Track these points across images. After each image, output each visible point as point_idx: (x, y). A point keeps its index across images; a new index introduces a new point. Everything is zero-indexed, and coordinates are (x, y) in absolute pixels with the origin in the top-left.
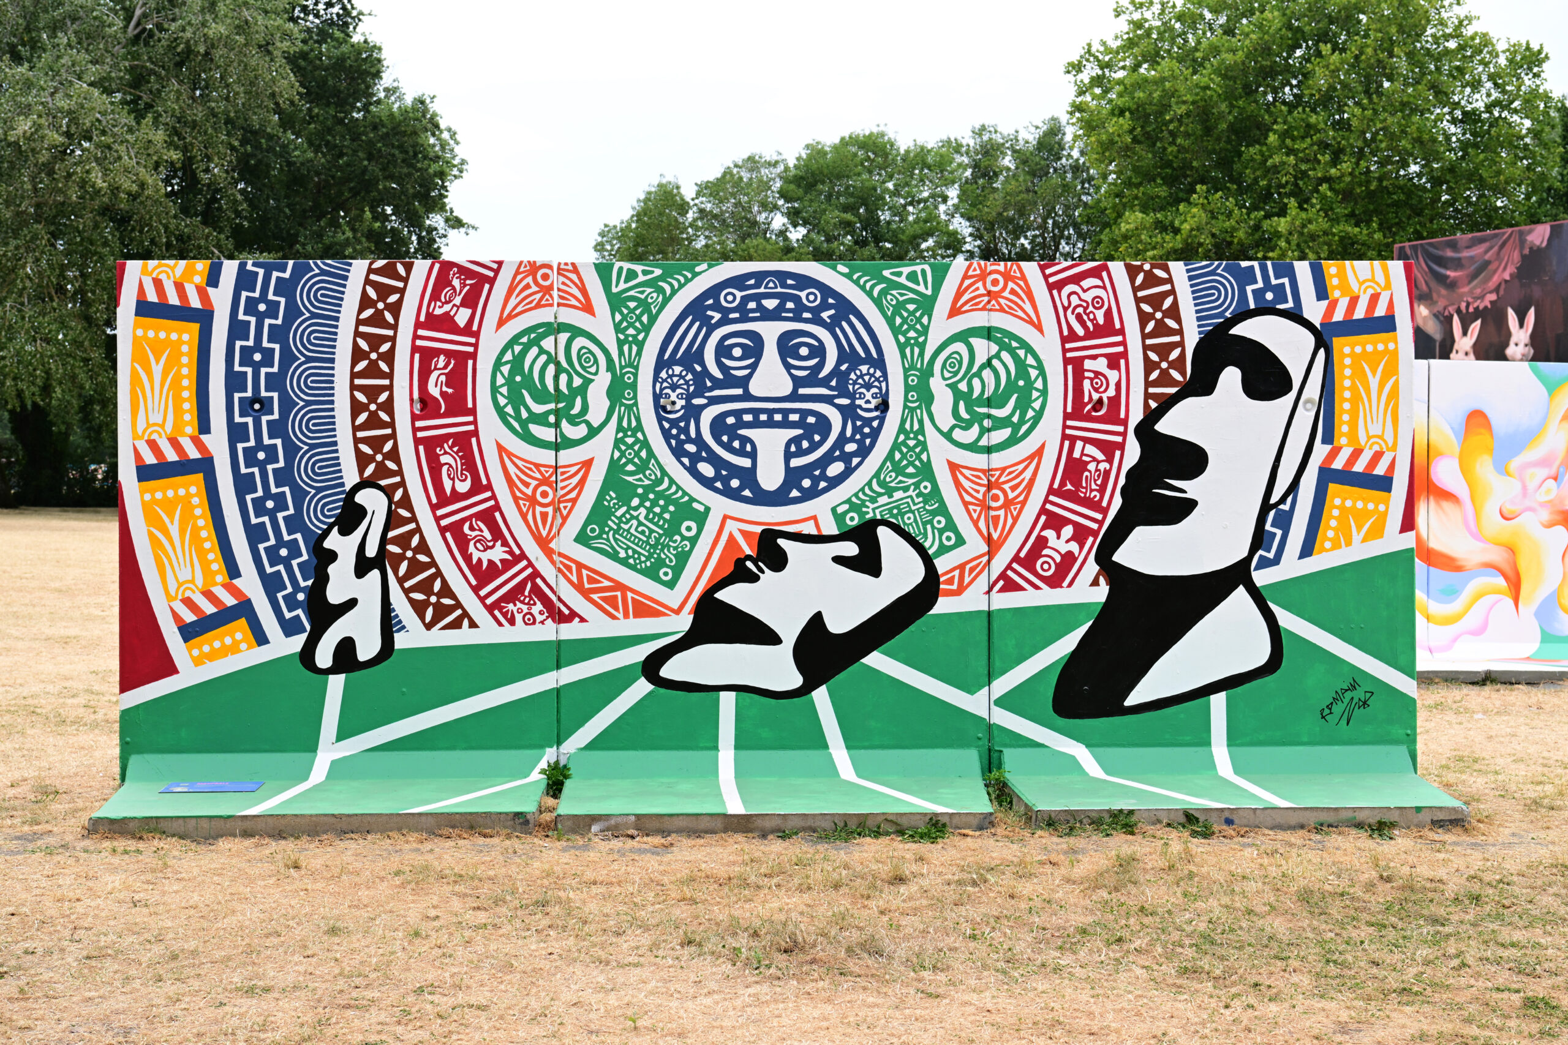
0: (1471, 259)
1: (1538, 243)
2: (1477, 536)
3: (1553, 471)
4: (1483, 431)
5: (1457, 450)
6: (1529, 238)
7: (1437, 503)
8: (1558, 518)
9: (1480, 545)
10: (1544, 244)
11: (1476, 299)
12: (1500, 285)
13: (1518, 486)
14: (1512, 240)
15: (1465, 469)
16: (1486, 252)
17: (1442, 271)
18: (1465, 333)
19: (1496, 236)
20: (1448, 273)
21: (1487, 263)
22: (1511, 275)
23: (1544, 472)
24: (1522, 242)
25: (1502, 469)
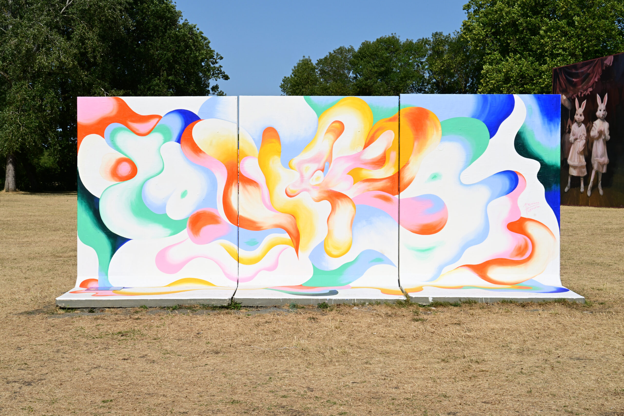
0: (582, 73)
1: (608, 64)
2: (271, 208)
3: (321, 165)
4: (274, 140)
5: (257, 153)
6: (605, 62)
7: (244, 187)
8: (325, 195)
9: (273, 213)
10: (611, 65)
11: (584, 91)
12: (594, 84)
13: (298, 175)
14: (598, 64)
15: (262, 165)
16: (588, 69)
17: (571, 79)
18: (580, 107)
19: (592, 62)
20: (573, 80)
21: (589, 74)
22: (598, 79)
23: (315, 166)
24: (602, 64)
25: (287, 165)
